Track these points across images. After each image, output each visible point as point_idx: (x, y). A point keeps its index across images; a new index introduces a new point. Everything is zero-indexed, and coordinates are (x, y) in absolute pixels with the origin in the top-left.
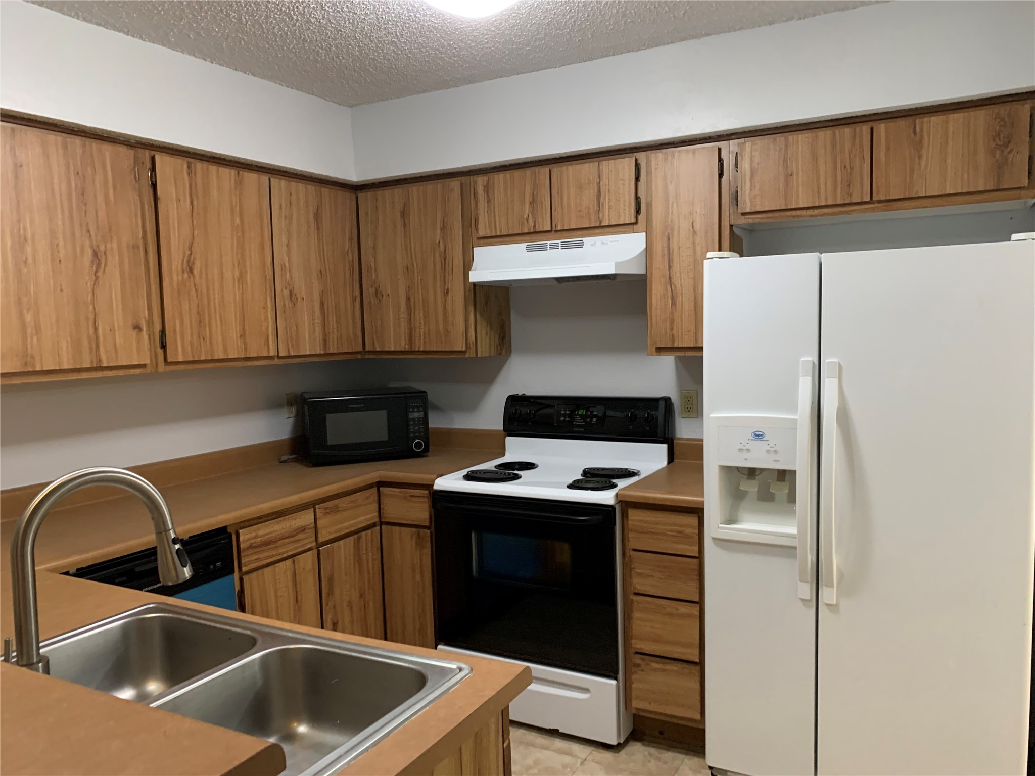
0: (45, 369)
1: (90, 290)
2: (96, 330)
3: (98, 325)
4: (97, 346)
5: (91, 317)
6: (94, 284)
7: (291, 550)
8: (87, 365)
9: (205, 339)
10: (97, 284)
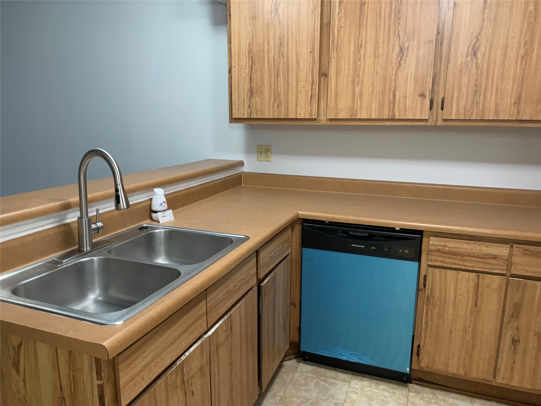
0: (361, 118)
1: (394, 72)
2: (394, 96)
3: (396, 93)
4: (394, 106)
5: (393, 89)
6: (398, 69)
7: (478, 267)
8: (386, 117)
9: (478, 104)
10: (399, 68)
